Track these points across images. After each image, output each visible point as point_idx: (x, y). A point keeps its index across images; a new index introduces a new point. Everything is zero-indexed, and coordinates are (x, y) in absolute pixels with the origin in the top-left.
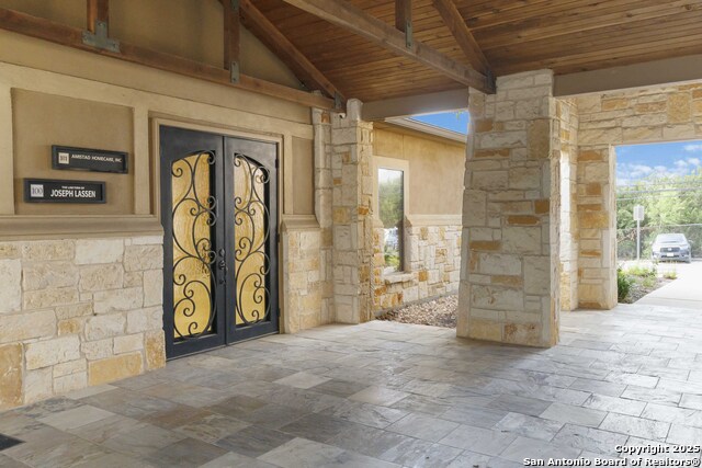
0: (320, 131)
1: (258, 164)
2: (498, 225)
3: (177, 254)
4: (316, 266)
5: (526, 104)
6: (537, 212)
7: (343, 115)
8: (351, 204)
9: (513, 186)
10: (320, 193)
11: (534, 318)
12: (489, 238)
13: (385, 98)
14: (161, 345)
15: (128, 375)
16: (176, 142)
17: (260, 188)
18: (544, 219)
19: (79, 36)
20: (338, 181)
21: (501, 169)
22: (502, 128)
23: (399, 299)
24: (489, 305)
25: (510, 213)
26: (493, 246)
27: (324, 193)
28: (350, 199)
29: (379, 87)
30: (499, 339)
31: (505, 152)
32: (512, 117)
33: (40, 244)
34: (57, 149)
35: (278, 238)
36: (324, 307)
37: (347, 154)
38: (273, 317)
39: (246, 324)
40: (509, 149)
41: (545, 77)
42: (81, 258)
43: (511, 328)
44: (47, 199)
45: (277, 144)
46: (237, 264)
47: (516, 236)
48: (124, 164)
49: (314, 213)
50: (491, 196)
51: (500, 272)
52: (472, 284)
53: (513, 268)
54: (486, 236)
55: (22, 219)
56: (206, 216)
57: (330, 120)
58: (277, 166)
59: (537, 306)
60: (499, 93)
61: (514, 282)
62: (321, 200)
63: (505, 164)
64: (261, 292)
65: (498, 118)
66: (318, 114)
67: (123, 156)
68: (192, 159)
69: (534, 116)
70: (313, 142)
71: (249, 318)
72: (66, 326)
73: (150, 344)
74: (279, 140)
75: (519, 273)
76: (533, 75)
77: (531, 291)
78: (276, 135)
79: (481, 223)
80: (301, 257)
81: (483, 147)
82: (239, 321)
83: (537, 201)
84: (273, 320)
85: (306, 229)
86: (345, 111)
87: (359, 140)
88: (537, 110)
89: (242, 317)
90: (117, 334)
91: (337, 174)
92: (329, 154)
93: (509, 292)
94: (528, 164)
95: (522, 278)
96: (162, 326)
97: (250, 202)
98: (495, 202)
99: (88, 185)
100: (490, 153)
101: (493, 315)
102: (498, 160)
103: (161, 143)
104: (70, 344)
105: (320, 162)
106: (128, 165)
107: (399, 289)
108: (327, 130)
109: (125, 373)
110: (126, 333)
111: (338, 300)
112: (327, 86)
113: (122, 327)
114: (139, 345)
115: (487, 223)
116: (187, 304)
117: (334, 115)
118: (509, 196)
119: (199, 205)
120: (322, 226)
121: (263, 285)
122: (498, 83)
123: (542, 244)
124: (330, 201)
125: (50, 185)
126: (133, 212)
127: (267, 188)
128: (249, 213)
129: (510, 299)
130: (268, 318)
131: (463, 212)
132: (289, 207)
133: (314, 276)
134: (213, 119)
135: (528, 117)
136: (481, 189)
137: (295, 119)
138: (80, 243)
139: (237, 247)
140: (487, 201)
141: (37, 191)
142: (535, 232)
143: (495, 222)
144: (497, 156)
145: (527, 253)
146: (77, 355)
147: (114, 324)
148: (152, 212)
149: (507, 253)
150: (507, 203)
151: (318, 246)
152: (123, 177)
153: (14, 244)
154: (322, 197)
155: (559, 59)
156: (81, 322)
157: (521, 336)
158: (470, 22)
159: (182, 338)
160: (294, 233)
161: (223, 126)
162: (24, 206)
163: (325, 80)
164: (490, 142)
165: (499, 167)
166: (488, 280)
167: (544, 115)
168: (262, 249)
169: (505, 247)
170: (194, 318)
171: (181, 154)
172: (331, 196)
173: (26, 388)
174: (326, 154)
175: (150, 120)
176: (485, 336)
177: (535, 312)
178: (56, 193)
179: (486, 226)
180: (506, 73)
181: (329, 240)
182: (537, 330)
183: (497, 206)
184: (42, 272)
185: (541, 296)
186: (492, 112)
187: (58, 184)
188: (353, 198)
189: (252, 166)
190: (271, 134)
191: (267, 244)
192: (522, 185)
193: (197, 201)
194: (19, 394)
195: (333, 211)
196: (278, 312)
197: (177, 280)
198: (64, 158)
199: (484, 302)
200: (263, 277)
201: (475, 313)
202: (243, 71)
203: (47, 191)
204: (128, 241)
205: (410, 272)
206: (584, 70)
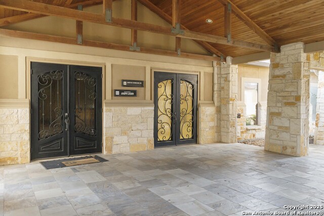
0: (216, 69)
1: (190, 83)
2: (280, 106)
3: (159, 113)
4: (213, 120)
5: (292, 56)
6: (296, 101)
7: (225, 63)
8: (227, 97)
9: (286, 90)
10: (215, 92)
11: (294, 144)
12: (277, 111)
13: (240, 56)
14: (153, 142)
15: (142, 150)
16: (159, 77)
17: (190, 91)
18: (298, 104)
19: (128, 48)
20: (223, 88)
21: (282, 83)
22: (283, 66)
23: (254, 136)
24: (276, 138)
25: (285, 101)
26: (279, 114)
27: (217, 93)
28: (227, 95)
29: (237, 52)
30: (280, 152)
31: (284, 76)
32: (286, 62)
33: (117, 108)
34: (123, 81)
35: (197, 109)
36: (216, 136)
37: (226, 78)
38: (195, 138)
39: (184, 139)
40: (285, 75)
41: (300, 45)
42: (129, 113)
43: (285, 148)
44: (120, 95)
45: (198, 75)
46: (181, 118)
47: (288, 111)
48: (142, 84)
49: (213, 100)
50: (278, 94)
51: (281, 125)
52: (270, 129)
53: (286, 123)
54: (275, 110)
55: (114, 101)
56: (170, 101)
57: (220, 65)
58: (197, 83)
59: (295, 139)
60: (281, 52)
61: (286, 129)
62: (216, 95)
63: (284, 81)
64: (190, 128)
65: (281, 62)
66: (215, 63)
67: (142, 82)
68: (165, 82)
69: (295, 61)
70: (213, 74)
71: (185, 137)
72: (124, 133)
73: (149, 141)
74: (198, 74)
75: (288, 125)
76: (295, 45)
77: (293, 133)
78: (197, 72)
79: (274, 105)
80: (207, 117)
81: (275, 74)
82: (181, 138)
83: (296, 96)
84: (195, 139)
85: (209, 106)
86: (226, 61)
87: (231, 72)
88: (296, 59)
89: (183, 137)
90: (139, 137)
91: (222, 85)
92: (219, 78)
93: (285, 133)
94: (293, 81)
95: (289, 127)
96: (153, 136)
97: (186, 96)
98: (280, 96)
99: (132, 91)
100: (278, 76)
101: (279, 142)
102: (281, 80)
103: (154, 77)
104: (125, 138)
105: (216, 81)
106: (144, 85)
107: (254, 132)
108: (219, 69)
109: (141, 149)
110: (141, 137)
111: (222, 133)
112: (217, 52)
113: (140, 135)
114: (145, 141)
115: (276, 105)
116: (162, 130)
117: (222, 63)
118: (285, 94)
119: (167, 97)
120: (216, 105)
121: (191, 125)
122: (281, 49)
123: (297, 114)
124: (219, 96)
125: (121, 91)
126: (145, 99)
127: (193, 91)
128: (186, 100)
129: (285, 136)
130: (193, 138)
131: (268, 100)
132: (202, 98)
133: (212, 124)
134: (173, 68)
135: (293, 62)
136: (275, 91)
137: (205, 65)
138: (128, 108)
139: (181, 112)
140: (276, 96)
141: (118, 93)
142: (295, 109)
143: (279, 105)
144: (281, 78)
145: (292, 117)
146: (127, 142)
147: (138, 134)
148: (151, 99)
149: (284, 117)
150: (284, 97)
151: (214, 113)
152: (142, 88)
153: (111, 108)
154: (216, 94)
155: (304, 38)
156: (128, 132)
157: (289, 151)
158: (263, 28)
159: (160, 141)
160: (203, 107)
161: (176, 70)
162: (114, 97)
163: (216, 50)
164: (278, 72)
165: (281, 82)
166: (276, 128)
167: (299, 61)
168: (191, 113)
169: (283, 115)
170: (165, 135)
171: (161, 80)
172: (220, 94)
173: (113, 149)
174: (218, 78)
175: (151, 70)
176: (275, 151)
177: (294, 142)
178: (122, 94)
179: (276, 106)
180: (284, 44)
181: (219, 110)
182: (295, 149)
183: (280, 98)
184: (118, 116)
185: (297, 135)
186: (279, 60)
187: (123, 91)
188: (228, 95)
189: (187, 83)
190: (195, 72)
191: (193, 111)
192: (290, 89)
193: (167, 96)
194: (111, 151)
195: (221, 99)
196: (197, 136)
197: (159, 122)
198: (125, 83)
199: (274, 137)
200: (191, 123)
201: (271, 141)
202: (182, 51)
203: (120, 93)
204: (143, 108)
205: (260, 126)
206: (317, 41)
